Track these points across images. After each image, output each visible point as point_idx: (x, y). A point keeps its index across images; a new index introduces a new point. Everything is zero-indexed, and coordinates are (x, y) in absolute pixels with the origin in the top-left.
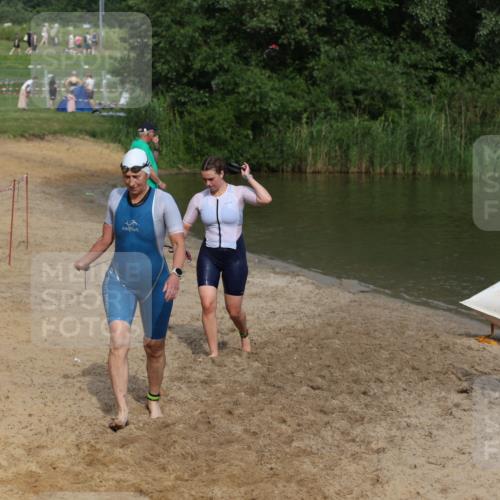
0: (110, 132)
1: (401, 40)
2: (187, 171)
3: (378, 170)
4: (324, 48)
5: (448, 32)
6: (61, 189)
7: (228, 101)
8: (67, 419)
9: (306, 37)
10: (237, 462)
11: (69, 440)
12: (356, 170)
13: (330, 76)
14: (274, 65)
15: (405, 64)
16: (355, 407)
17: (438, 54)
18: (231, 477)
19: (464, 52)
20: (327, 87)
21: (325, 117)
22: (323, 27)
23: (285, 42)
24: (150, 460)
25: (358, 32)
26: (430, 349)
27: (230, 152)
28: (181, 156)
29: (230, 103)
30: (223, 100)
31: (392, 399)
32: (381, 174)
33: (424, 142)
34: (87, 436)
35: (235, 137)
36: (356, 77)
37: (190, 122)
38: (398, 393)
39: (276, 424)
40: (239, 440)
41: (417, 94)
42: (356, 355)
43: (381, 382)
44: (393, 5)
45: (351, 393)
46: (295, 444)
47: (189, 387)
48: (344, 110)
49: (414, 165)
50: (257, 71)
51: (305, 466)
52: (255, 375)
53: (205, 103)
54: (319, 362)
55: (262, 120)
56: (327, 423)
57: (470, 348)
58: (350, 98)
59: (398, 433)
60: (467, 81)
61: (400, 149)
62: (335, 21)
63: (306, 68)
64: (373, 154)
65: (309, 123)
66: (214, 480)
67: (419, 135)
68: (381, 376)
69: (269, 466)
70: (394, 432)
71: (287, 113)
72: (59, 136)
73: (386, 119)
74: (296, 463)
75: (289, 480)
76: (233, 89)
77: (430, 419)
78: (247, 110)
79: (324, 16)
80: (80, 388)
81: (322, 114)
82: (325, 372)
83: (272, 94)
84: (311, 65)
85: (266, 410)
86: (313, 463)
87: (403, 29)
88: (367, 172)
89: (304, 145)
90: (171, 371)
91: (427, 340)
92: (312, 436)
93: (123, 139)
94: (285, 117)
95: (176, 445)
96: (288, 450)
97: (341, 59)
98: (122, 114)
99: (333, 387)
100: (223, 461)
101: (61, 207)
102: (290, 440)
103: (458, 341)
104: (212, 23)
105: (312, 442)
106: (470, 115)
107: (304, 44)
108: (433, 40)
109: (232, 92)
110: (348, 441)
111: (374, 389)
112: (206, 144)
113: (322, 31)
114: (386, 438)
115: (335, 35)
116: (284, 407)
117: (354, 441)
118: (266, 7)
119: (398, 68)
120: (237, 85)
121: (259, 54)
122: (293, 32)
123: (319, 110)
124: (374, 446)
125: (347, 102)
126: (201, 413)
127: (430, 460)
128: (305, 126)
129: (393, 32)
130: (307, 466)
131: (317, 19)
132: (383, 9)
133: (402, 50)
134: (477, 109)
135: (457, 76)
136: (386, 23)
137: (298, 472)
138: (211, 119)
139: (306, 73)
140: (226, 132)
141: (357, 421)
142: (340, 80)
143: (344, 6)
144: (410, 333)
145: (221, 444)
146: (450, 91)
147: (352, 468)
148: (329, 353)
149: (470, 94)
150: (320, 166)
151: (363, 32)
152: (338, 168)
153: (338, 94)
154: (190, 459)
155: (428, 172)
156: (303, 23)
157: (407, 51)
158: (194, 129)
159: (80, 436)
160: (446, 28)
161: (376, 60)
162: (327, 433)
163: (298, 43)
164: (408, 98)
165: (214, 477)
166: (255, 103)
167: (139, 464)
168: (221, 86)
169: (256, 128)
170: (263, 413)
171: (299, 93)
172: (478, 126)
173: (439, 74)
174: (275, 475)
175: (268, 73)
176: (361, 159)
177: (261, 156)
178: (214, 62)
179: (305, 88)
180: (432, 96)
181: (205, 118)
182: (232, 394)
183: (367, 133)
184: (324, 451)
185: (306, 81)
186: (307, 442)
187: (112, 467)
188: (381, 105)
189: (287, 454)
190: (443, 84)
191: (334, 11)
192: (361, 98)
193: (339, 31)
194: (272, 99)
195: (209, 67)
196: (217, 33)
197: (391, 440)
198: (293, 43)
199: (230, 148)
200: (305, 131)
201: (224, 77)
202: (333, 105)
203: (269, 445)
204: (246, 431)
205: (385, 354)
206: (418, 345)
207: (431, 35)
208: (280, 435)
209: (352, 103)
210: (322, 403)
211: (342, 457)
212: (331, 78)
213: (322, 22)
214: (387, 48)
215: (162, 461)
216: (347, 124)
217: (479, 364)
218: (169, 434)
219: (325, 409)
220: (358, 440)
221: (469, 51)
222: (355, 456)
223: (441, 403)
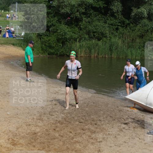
0: (19, 44)
1: (108, 16)
2: (42, 56)
3: (100, 56)
4: (84, 19)
5: (122, 14)
6: (3, 61)
7: (55, 35)
8: (5, 131)
9: (79, 15)
10: (57, 145)
11: (6, 138)
12: (93, 56)
13: (86, 27)
14: (69, 24)
15: (109, 24)
16: (93, 128)
17: (119, 21)
18: (55, 149)
19: (127, 20)
20: (85, 31)
21: (84, 40)
22: (84, 12)
23: (72, 17)
24: (30, 144)
25: (95, 14)
26: (116, 111)
27: (55, 50)
28: (40, 51)
29: (55, 36)
30: (53, 34)
31: (104, 126)
32: (101, 57)
33: (115, 48)
34: (11, 136)
35: (56, 46)
36: (94, 28)
37: (43, 41)
38: (106, 124)
39: (68, 133)
40: (57, 138)
41: (112, 33)
42: (93, 113)
43: (101, 121)
44: (105, 6)
45: (91, 124)
46: (74, 139)
47: (42, 122)
48: (90, 38)
49: (111, 55)
50: (63, 25)
51: (77, 146)
52: (62, 118)
53: (47, 35)
54: (82, 114)
55: (65, 40)
56: (84, 133)
57: (128, 111)
58: (92, 34)
59: (106, 136)
60: (128, 29)
61: (107, 50)
62: (88, 10)
63: (78, 25)
64: (99, 51)
65: (79, 41)
66: (50, 150)
67: (113, 46)
68: (101, 119)
69: (67, 146)
70: (105, 136)
71: (73, 39)
72: (3, 45)
73: (103, 41)
74: (75, 145)
75: (72, 150)
76: (56, 31)
77: (116, 132)
78: (60, 37)
79: (84, 9)
80: (9, 122)
81: (83, 39)
82: (83, 118)
83: (68, 33)
84: (80, 24)
85: (66, 129)
86: (80, 145)
87: (108, 13)
88: (97, 57)
89: (77, 49)
90: (37, 117)
91: (115, 108)
92: (79, 137)
93: (23, 46)
94: (72, 40)
95: (38, 139)
96: (72, 141)
97: (89, 22)
98: (22, 38)
99: (86, 122)
100: (52, 144)
101: (3, 66)
102: (73, 138)
103: (124, 109)
104: (50, 11)
105: (79, 139)
106: (128, 39)
107: (78, 17)
108: (117, 17)
109: (56, 32)
110: (90, 139)
111: (99, 123)
112: (48, 48)
113: (84, 13)
114: (102, 138)
115: (88, 15)
116: (71, 128)
117: (92, 139)
118: (66, 6)
119: (107, 25)
120: (57, 30)
121: (64, 20)
122: (75, 14)
123: (83, 38)
124: (98, 140)
125: (91, 35)
126: (46, 130)
127: (116, 145)
128: (78, 42)
129: (105, 14)
130: (78, 146)
131: (82, 10)
132: (102, 7)
133: (108, 20)
134: (131, 38)
135: (124, 28)
136: (103, 11)
137: (75, 148)
138: (49, 40)
139: (79, 26)
140: (54, 44)
141: (93, 133)
142: (89, 29)
143: (90, 6)
144: (110, 106)
145: (52, 139)
146: (122, 32)
147: (92, 147)
148: (85, 112)
149: (128, 33)
150: (82, 55)
151: (96, 14)
152: (88, 56)
153: (88, 33)
154: (42, 144)
155: (116, 57)
156: (78, 11)
157: (109, 20)
158: (44, 43)
159: (9, 136)
160: (121, 13)
161: (100, 22)
162: (84, 136)
163: (76, 17)
164: (110, 34)
165: (50, 149)
166: (63, 35)
167: (27, 145)
168: (52, 30)
169: (63, 43)
170: (64, 130)
171: (76, 32)
172: (131, 43)
173: (119, 27)
174: (68, 149)
175: (67, 26)
176: (95, 53)
177: (65, 51)
178: (50, 23)
179: (78, 31)
180: (117, 34)
181: (47, 40)
182: (55, 124)
183: (97, 45)
184: (83, 142)
185: (78, 29)
186: (78, 139)
187: (19, 146)
188: (101, 37)
189: (72, 142)
190: (120, 30)
191: (87, 7)
192: (95, 34)
193: (89, 14)
194: (68, 34)
195: (49, 24)
196: (51, 14)
197: (104, 138)
198: (75, 17)
199: (55, 49)
200: (78, 44)
201: (53, 28)
202: (87, 36)
203: (67, 140)
204: (59, 135)
205: (102, 112)
206: (112, 110)
207: (117, 15)
208: (70, 137)
209: (92, 36)
210: (82, 127)
211: (89, 144)
212: (86, 28)
213: (84, 11)
214: (103, 19)
215: (34, 144)
216: (91, 42)
217: (131, 116)
218: (36, 136)
219: (84, 129)
220: (93, 138)
221: (128, 20)
222: (92, 143)
223: (119, 127)
